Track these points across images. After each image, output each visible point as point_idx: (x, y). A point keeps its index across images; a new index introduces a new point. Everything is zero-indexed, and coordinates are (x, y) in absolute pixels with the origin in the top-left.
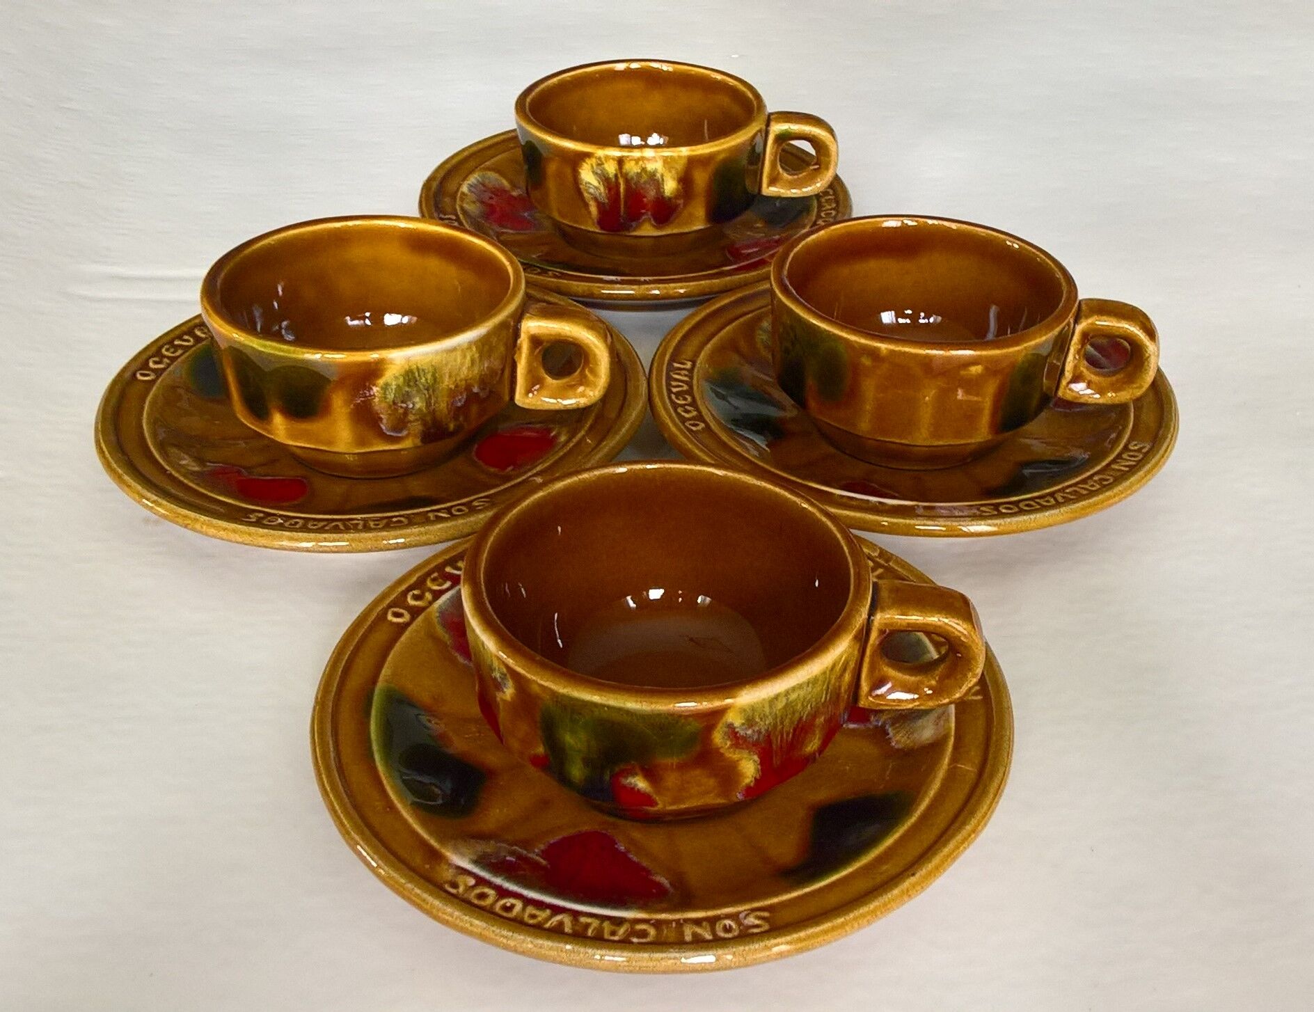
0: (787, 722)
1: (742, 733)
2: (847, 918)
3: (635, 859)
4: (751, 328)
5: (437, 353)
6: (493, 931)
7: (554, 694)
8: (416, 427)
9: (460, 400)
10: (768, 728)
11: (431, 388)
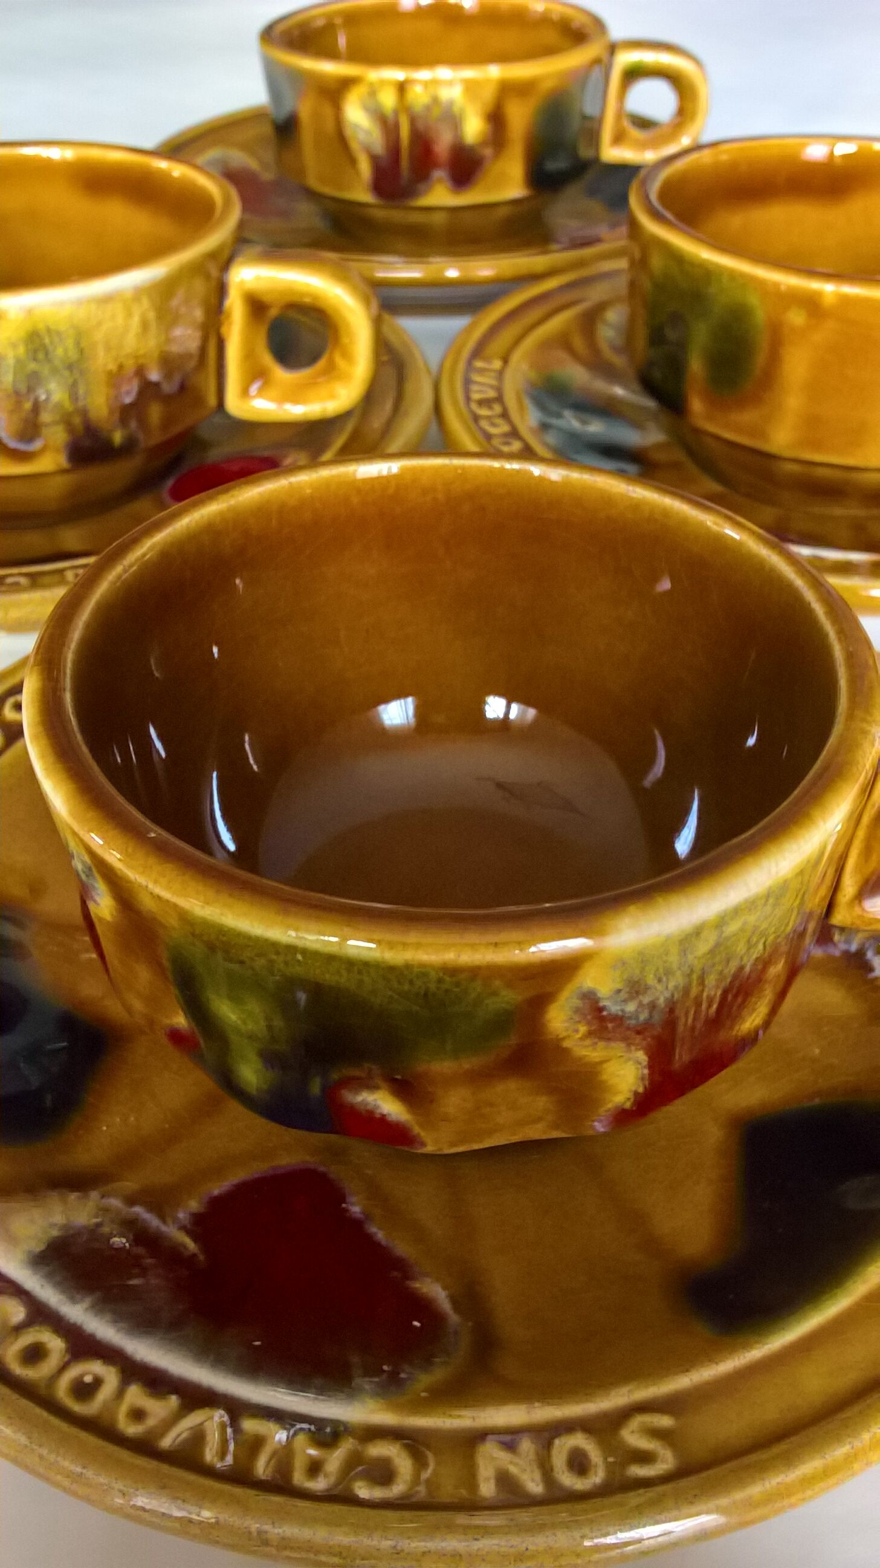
0: (711, 980)
1: (614, 1008)
2: (857, 1444)
3: (380, 1235)
4: (590, 320)
5: (79, 302)
6: (41, 1457)
7: (184, 917)
8: (56, 436)
9: (128, 393)
10: (673, 996)
11: (76, 368)
